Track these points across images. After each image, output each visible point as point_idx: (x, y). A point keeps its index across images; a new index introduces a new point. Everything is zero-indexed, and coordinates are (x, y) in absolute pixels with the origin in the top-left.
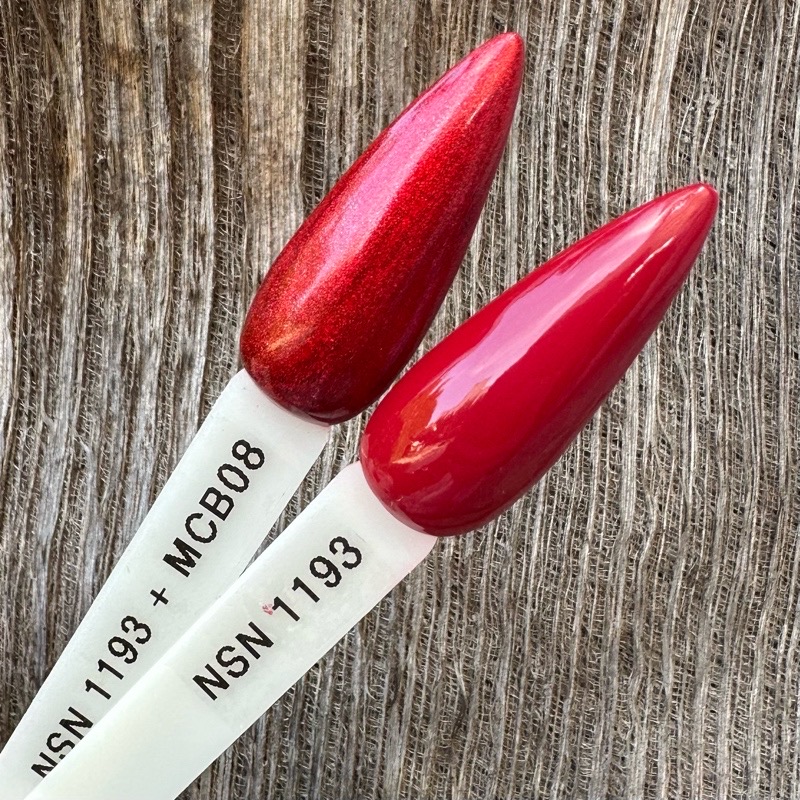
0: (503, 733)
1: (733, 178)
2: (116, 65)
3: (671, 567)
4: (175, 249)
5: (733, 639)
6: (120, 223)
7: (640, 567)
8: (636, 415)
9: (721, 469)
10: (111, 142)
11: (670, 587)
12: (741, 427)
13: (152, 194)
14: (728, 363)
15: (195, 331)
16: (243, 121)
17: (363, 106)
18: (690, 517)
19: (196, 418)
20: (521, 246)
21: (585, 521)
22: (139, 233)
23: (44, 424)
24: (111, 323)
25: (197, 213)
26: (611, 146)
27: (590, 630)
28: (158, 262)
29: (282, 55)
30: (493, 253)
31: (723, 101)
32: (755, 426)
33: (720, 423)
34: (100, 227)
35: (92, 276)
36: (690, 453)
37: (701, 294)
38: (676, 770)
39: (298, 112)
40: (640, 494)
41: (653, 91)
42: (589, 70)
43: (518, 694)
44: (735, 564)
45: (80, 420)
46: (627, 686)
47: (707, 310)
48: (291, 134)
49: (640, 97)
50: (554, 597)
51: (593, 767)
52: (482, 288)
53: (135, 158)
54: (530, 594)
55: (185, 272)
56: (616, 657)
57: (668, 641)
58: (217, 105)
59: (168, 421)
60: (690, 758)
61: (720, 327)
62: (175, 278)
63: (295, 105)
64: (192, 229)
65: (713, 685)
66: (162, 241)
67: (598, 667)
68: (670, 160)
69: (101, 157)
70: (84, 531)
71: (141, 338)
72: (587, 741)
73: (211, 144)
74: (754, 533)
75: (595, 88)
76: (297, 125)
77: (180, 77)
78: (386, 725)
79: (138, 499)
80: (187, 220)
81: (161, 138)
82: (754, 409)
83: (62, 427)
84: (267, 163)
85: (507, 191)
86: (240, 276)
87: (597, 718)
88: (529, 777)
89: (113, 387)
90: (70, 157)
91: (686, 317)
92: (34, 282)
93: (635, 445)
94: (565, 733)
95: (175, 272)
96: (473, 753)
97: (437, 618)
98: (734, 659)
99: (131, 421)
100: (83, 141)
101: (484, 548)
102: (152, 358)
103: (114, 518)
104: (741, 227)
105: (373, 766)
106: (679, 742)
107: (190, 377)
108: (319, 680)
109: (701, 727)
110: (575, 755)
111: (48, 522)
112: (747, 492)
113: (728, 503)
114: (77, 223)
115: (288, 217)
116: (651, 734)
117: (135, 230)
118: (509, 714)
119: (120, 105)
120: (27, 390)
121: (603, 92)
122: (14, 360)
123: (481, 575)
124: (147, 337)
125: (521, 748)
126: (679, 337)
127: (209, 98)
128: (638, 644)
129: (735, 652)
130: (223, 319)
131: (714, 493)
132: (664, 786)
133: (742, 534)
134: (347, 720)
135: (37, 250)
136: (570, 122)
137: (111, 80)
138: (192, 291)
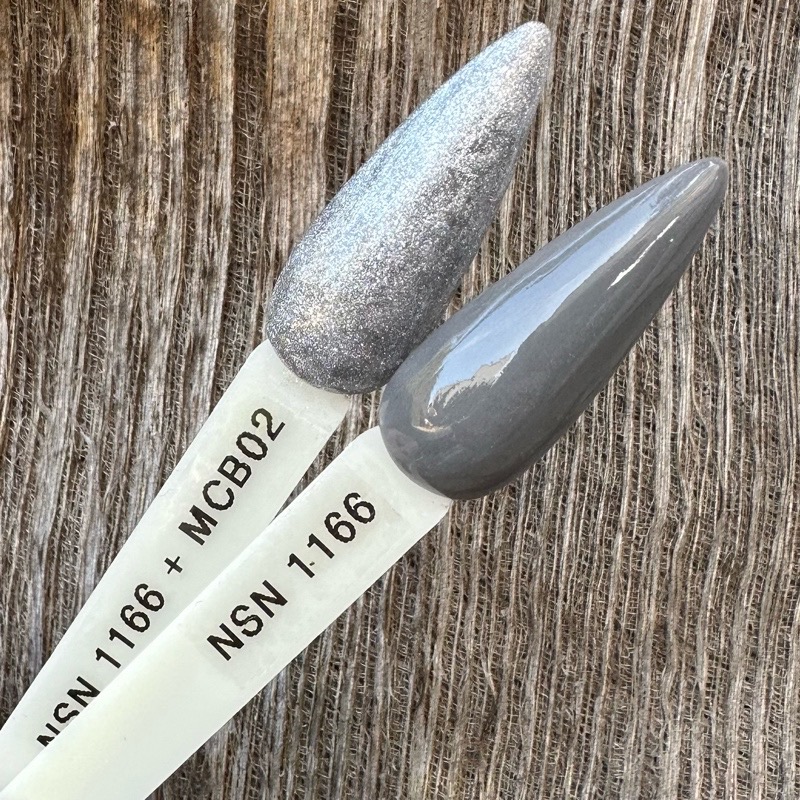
0: (533, 734)
1: (769, 148)
2: (134, 23)
3: (706, 556)
4: (188, 223)
5: (768, 631)
6: (131, 194)
7: (675, 555)
8: (670, 397)
9: (757, 452)
10: (125, 107)
11: (705, 577)
12: (777, 408)
13: (166, 162)
14: (764, 341)
15: (207, 312)
16: (266, 86)
17: (392, 71)
18: (725, 503)
19: (208, 404)
20: (552, 220)
21: (619, 508)
22: (150, 207)
23: (41, 414)
24: (117, 303)
25: (213, 184)
26: (645, 115)
27: (623, 624)
28: (169, 237)
29: (310, 16)
30: (524, 227)
31: (758, 68)
32: (791, 407)
33: (756, 404)
34: (108, 199)
35: (98, 253)
36: (725, 436)
37: (735, 270)
38: (709, 770)
39: (325, 76)
40: (675, 480)
41: (689, 56)
42: (624, 34)
43: (548, 693)
44: (771, 551)
45: (80, 409)
46: (660, 682)
47: (743, 287)
48: (316, 100)
49: (676, 62)
50: (586, 589)
51: (625, 768)
52: (512, 264)
53: (149, 125)
54: (561, 586)
55: (198, 248)
56: (650, 651)
57: (702, 634)
58: (240, 69)
59: (176, 409)
60: (724, 756)
61: (755, 303)
62: (187, 253)
63: (321, 68)
64: (208, 202)
65: (747, 679)
66: (175, 215)
67: (631, 663)
68: (705, 129)
69: (113, 124)
70: (84, 527)
71: (150, 319)
72: (618, 741)
73: (231, 110)
74: (790, 519)
75: (629, 52)
76: (323, 91)
77: (203, 38)
78: (411, 729)
79: (143, 493)
80: (202, 192)
81: (179, 102)
82: (790, 389)
83: (61, 415)
84: (290, 130)
85: (539, 161)
86: (257, 252)
87: (629, 717)
88: (560, 781)
89: (118, 372)
90: (80, 124)
91: (721, 293)
92: (33, 260)
93: (670, 428)
94: (596, 733)
95: (187, 248)
96: (501, 758)
97: (463, 614)
98: (769, 652)
99: (136, 409)
100: (95, 106)
101: (513, 539)
102: (161, 341)
103: (118, 514)
104: (776, 199)
105: (396, 774)
106: (713, 740)
107: (202, 361)
108: (339, 683)
109: (735, 723)
110: (606, 755)
111: (45, 520)
112: (783, 475)
113: (764, 488)
114: (84, 196)
115: (309, 190)
116: (684, 733)
117: (146, 203)
118: (539, 714)
119: (137, 67)
120: (22, 377)
121: (637, 57)
122: (9, 345)
123: (510, 567)
124: (156, 318)
125: (551, 750)
126: (713, 314)
127: (231, 61)
128: (672, 638)
129: (771, 643)
130: (238, 299)
131: (749, 478)
132: (697, 787)
133: (778, 520)
134: (369, 725)
135: (37, 226)
136: (604, 89)
137: (129, 41)
138: (205, 268)
